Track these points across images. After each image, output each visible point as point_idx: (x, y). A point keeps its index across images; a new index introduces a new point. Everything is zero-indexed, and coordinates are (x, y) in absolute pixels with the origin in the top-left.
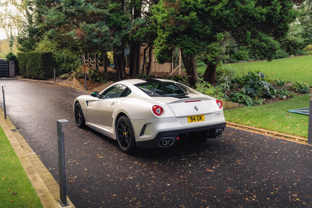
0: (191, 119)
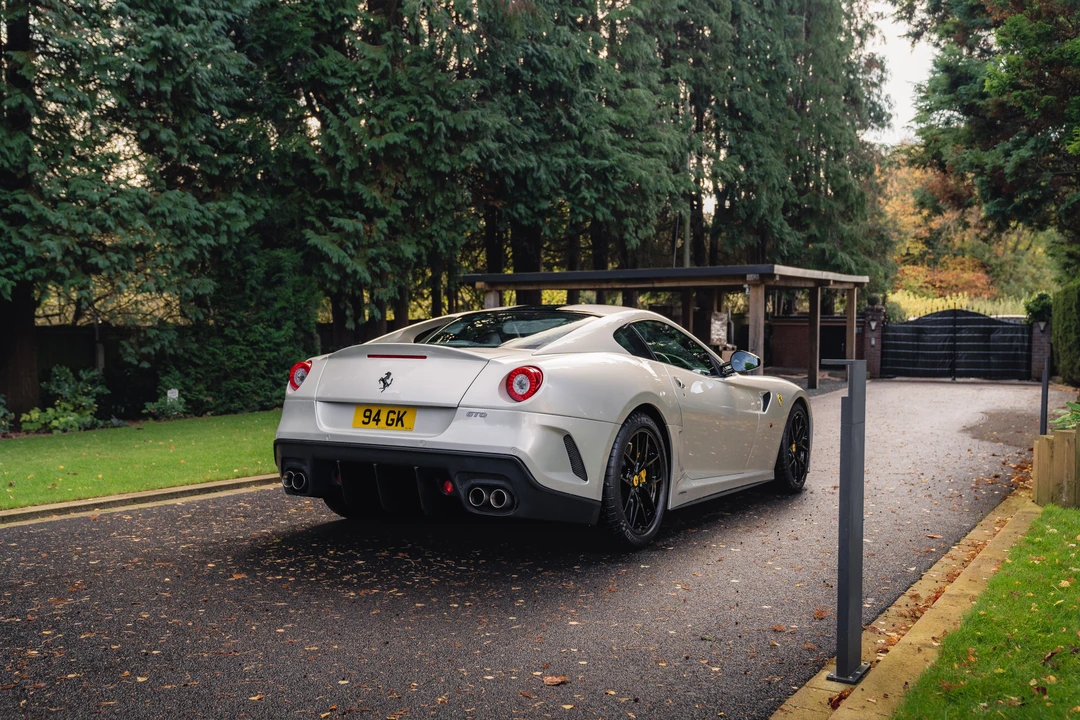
0: (365, 416)
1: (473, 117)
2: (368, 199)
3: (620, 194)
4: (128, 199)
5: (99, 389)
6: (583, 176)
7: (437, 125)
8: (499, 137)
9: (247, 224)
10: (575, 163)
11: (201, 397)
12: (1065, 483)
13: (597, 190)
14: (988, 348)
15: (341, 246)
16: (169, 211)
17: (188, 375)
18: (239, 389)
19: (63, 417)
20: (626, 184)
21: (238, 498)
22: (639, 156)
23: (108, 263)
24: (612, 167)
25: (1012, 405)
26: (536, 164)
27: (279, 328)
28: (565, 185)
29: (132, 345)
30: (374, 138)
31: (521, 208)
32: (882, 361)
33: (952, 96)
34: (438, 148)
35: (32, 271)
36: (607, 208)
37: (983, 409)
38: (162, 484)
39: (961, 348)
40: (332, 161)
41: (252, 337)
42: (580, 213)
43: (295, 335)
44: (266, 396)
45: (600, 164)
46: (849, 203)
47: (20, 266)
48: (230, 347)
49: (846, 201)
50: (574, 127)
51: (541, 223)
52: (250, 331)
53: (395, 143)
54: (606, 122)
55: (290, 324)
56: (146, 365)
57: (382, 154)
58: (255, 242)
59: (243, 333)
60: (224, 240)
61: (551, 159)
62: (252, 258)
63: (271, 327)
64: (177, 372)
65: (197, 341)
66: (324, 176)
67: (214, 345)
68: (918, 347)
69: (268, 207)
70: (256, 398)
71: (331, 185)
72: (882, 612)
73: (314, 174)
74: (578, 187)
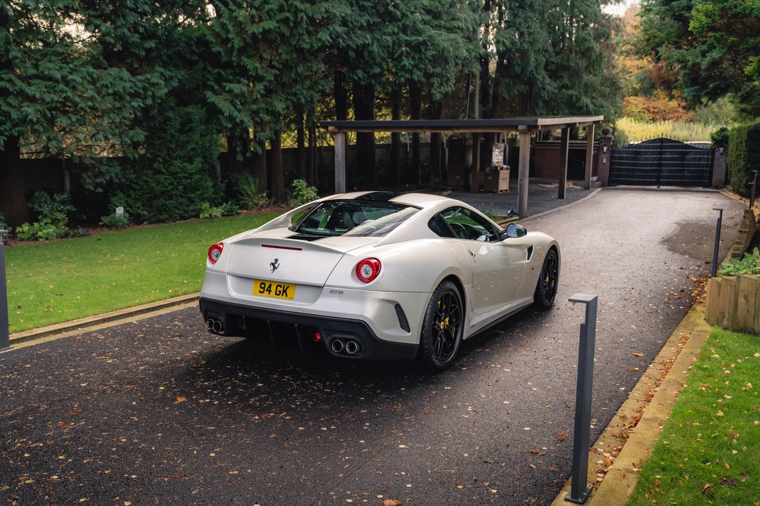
0: (261, 288)
1: (326, 8)
2: (251, 69)
3: (430, 61)
4: (81, 75)
5: (69, 207)
6: (404, 49)
7: (300, 15)
8: (344, 23)
9: (166, 90)
10: (398, 39)
11: (139, 211)
12: (726, 313)
13: (413, 58)
14: (683, 165)
15: (232, 102)
16: (110, 82)
17: (129, 196)
18: (165, 205)
19: (45, 229)
20: (434, 52)
21: (173, 316)
22: (443, 32)
23: (69, 122)
24: (424, 41)
25: (697, 216)
26: (370, 41)
27: (191, 162)
28: (391, 55)
29: (90, 177)
30: (254, 25)
31: (360, 73)
32: (610, 174)
33: (667, 7)
34: (301, 32)
35: (17, 129)
36: (421, 71)
37: (677, 220)
38: (121, 305)
39: (665, 165)
40: (225, 41)
41: (172, 169)
42: (402, 76)
43: (203, 167)
44: (184, 210)
45: (416, 40)
46: (591, 61)
47: (8, 125)
48: (157, 176)
49: (589, 59)
50: (398, 12)
51: (374, 82)
52: (171, 165)
53: (270, 29)
54: (420, 7)
55: (199, 159)
56: (100, 190)
57: (260, 37)
58: (172, 102)
59: (166, 167)
60: (149, 102)
61: (382, 36)
62: (170, 114)
63: (186, 162)
64: (122, 194)
65: (134, 173)
66: (219, 52)
67: (146, 175)
68: (635, 165)
69: (180, 77)
70: (177, 211)
71: (224, 59)
72: (601, 433)
73: (212, 52)
74: (400, 56)
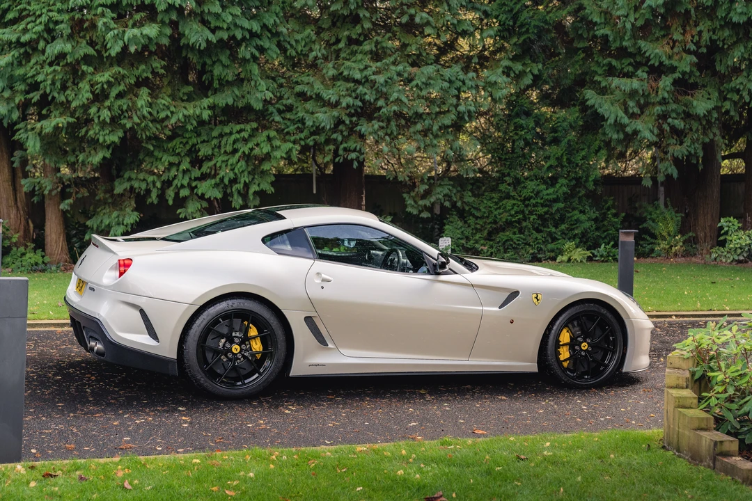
2: (653, 55)
11: (477, 246)
15: (625, 105)
17: (469, 225)
27: (553, 185)
29: (412, 198)
35: (313, 138)
41: (526, 193)
44: (539, 249)
48: (504, 202)
52: (525, 187)
55: (564, 182)
59: (519, 189)
64: (460, 223)
65: (474, 196)
66: (607, 36)
67: (491, 199)
71: (615, 44)
